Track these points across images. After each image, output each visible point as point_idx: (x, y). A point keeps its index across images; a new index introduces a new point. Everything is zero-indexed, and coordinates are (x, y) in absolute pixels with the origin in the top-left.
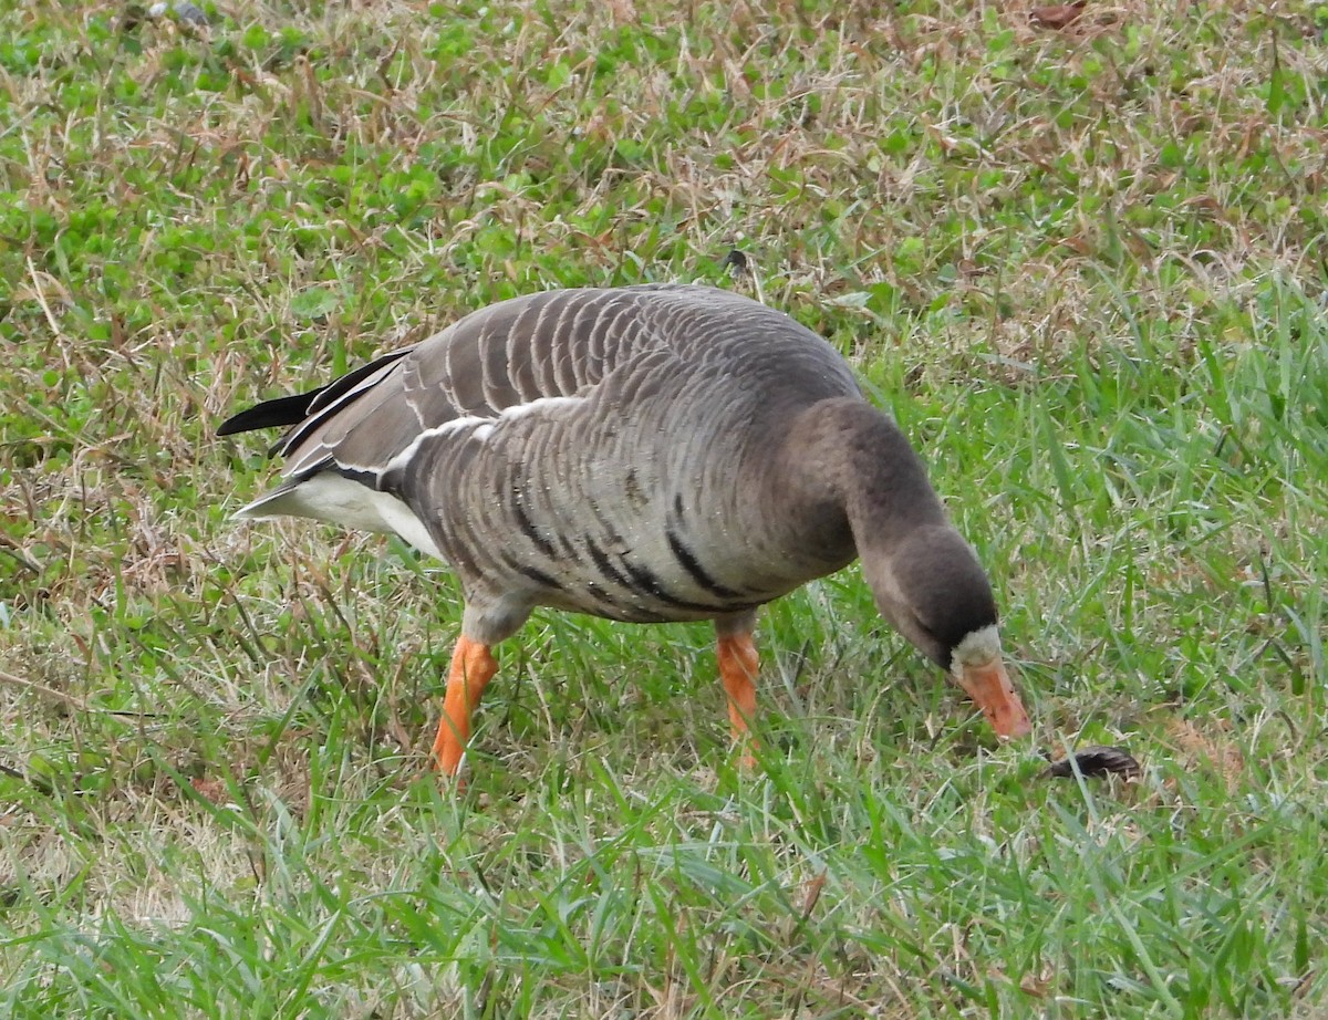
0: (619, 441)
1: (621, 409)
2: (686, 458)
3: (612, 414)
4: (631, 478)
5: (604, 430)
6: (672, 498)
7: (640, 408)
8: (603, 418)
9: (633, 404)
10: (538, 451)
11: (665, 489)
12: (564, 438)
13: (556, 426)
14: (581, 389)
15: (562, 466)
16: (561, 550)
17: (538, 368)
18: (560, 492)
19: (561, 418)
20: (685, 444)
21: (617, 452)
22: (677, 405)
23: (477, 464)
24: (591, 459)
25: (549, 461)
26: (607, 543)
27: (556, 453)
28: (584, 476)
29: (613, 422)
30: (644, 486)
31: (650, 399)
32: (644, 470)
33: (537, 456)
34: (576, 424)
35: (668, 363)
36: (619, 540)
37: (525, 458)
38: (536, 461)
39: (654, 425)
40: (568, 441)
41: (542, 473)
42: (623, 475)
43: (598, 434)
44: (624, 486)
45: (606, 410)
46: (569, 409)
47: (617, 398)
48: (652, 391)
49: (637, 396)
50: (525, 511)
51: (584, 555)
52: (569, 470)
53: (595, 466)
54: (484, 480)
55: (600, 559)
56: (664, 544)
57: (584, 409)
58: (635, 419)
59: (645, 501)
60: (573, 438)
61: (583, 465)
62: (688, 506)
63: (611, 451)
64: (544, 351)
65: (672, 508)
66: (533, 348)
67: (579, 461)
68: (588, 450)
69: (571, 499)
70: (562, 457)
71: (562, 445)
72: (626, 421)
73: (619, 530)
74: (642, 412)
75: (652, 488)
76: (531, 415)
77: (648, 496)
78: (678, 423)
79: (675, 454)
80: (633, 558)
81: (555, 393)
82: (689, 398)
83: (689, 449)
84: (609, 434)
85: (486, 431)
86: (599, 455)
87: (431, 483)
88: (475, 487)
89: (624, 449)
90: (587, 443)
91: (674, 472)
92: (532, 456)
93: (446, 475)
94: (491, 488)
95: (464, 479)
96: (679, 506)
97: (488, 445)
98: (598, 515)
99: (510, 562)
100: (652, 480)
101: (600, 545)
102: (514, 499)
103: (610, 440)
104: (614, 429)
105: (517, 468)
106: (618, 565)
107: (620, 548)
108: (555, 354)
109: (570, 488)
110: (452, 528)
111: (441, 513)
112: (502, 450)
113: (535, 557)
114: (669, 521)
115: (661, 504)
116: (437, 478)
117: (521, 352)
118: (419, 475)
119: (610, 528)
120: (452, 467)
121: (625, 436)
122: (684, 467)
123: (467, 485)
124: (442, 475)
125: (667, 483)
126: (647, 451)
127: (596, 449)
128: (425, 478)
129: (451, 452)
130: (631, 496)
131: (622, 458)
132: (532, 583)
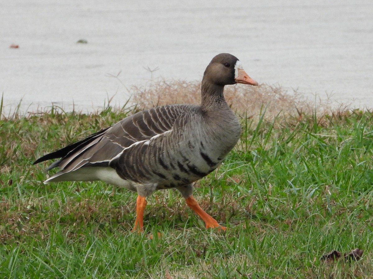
0: (184, 136)
1: (181, 128)
2: (199, 132)
3: (180, 131)
4: (189, 143)
5: (179, 134)
6: (200, 143)
7: (185, 127)
8: (178, 132)
9: (183, 126)
11: (198, 142)
12: (170, 140)
13: (168, 137)
15: (172, 146)
16: (170, 167)
17: (157, 124)
18: (172, 152)
20: (197, 130)
21: (184, 138)
22: (192, 123)
23: (148, 151)
25: (168, 146)
26: (184, 162)
27: (169, 143)
28: (178, 147)
30: (193, 144)
31: (186, 124)
32: (192, 140)
34: (172, 136)
35: (186, 116)
36: (187, 160)
37: (162, 146)
39: (190, 129)
40: (172, 140)
41: (167, 148)
42: (187, 143)
43: (178, 136)
44: (188, 145)
45: (178, 130)
46: (170, 133)
47: (179, 127)
48: (186, 122)
49: (183, 125)
50: (162, 159)
51: (176, 167)
52: (174, 146)
53: (180, 143)
54: (150, 154)
55: (181, 166)
56: (200, 156)
57: (172, 132)
58: (185, 129)
59: (194, 147)
60: (173, 139)
61: (177, 144)
62: (204, 143)
63: (183, 138)
64: (157, 120)
65: (200, 146)
66: (153, 120)
67: (176, 144)
68: (177, 140)
69: (175, 153)
70: (171, 144)
71: (170, 141)
72: (184, 131)
73: (187, 157)
74: (187, 127)
75: (195, 143)
77: (194, 146)
78: (194, 126)
79: (197, 133)
80: (191, 164)
82: (193, 121)
83: (199, 130)
84: (181, 135)
85: (147, 143)
86: (180, 140)
87: (131, 158)
88: (147, 156)
89: (186, 137)
90: (176, 139)
91: (198, 137)
92: (164, 145)
93: (137, 155)
94: (152, 155)
95: (143, 155)
96: (202, 144)
97: (150, 145)
98: (182, 155)
99: (155, 172)
100: (194, 141)
101: (182, 163)
102: (159, 156)
103: (182, 136)
104: (182, 133)
105: (160, 149)
106: (186, 167)
107: (187, 162)
108: (160, 120)
109: (174, 150)
110: (138, 167)
111: (134, 165)
112: (155, 145)
113: (162, 170)
114: (200, 150)
115: (198, 146)
116: (133, 156)
117: (150, 122)
118: (125, 158)
119: (184, 157)
120: (139, 153)
121: (185, 134)
122: (200, 135)
123: (145, 156)
124: (135, 155)
125: (197, 140)
126: (191, 135)
127: (179, 139)
128: (128, 157)
129: (137, 149)
130: (190, 147)
131: (186, 139)
132: (158, 178)
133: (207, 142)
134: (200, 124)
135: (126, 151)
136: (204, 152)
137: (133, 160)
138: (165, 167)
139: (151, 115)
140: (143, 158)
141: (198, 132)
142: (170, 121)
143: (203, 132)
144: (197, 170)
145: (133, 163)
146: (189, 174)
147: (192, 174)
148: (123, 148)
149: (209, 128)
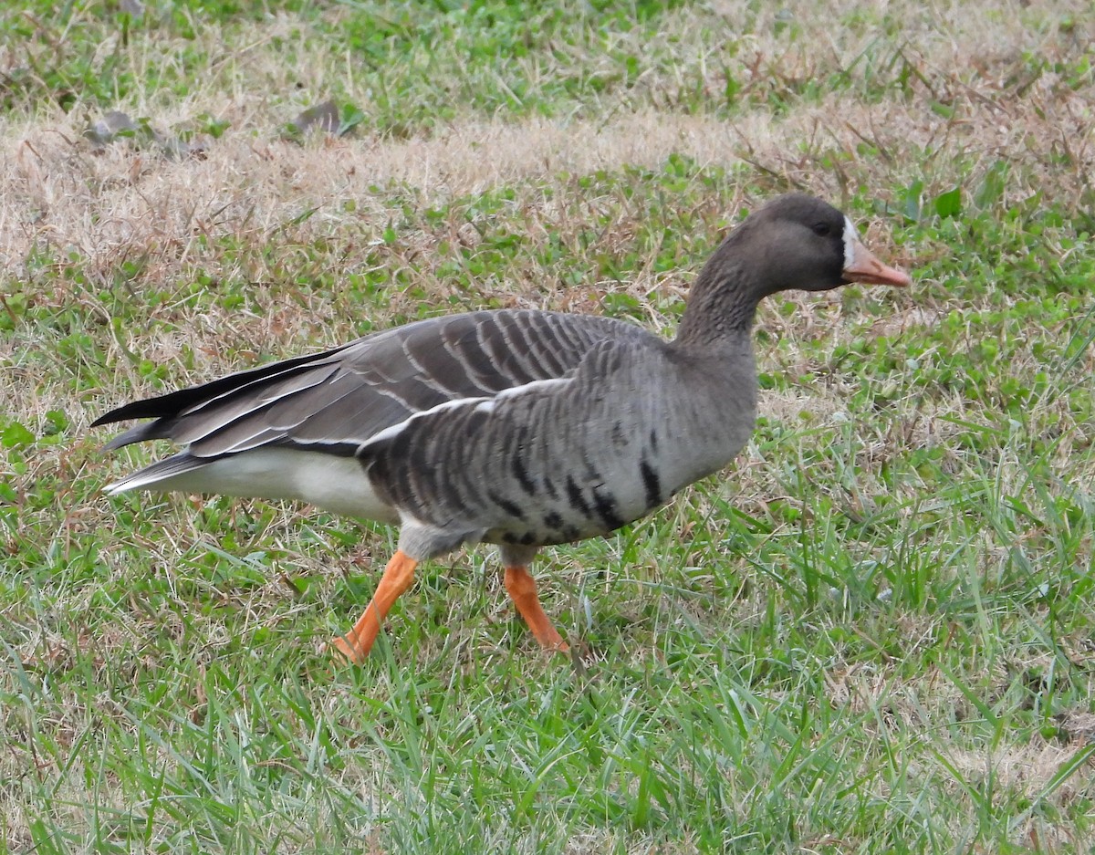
0: (606, 404)
1: (602, 381)
2: (654, 402)
3: (596, 387)
4: (617, 428)
5: (594, 397)
6: (647, 436)
7: (614, 378)
8: (590, 389)
9: (608, 376)
10: (542, 417)
11: (642, 431)
12: (562, 407)
13: (555, 399)
14: (567, 371)
15: (562, 428)
16: (542, 488)
17: (523, 361)
18: (558, 446)
19: (558, 392)
20: (649, 395)
21: (606, 411)
23: (487, 429)
24: (586, 420)
25: (552, 424)
26: (586, 480)
27: (557, 418)
28: (581, 433)
29: (598, 391)
30: (626, 432)
31: (617, 372)
32: (626, 420)
33: (542, 421)
34: (572, 395)
36: (597, 477)
37: (531, 423)
38: (540, 426)
39: (627, 387)
40: (566, 409)
41: (545, 434)
42: (611, 426)
43: (589, 401)
44: (611, 434)
45: (591, 384)
46: (562, 386)
47: (596, 375)
48: (616, 366)
49: (609, 371)
50: (523, 462)
51: (561, 491)
52: (568, 430)
53: (590, 424)
54: (492, 440)
55: (574, 492)
56: (636, 472)
57: (573, 386)
58: (613, 387)
59: (625, 443)
60: (570, 406)
61: (579, 426)
62: (661, 437)
63: (602, 411)
64: (524, 349)
65: (648, 443)
66: (511, 346)
67: (576, 423)
68: (584, 412)
69: (566, 451)
70: (563, 421)
71: (562, 412)
72: (608, 390)
73: (599, 468)
74: (616, 381)
75: (633, 433)
76: (529, 393)
77: (629, 439)
78: (641, 382)
79: (646, 403)
80: (604, 490)
81: (546, 376)
83: (654, 396)
84: (598, 400)
85: (487, 406)
86: (592, 416)
87: (432, 446)
88: (482, 446)
89: (610, 408)
90: (582, 408)
91: (648, 416)
92: (537, 421)
93: (451, 440)
94: (498, 446)
95: (471, 439)
96: (653, 439)
97: (495, 416)
98: (585, 460)
99: (494, 497)
100: (633, 426)
101: (578, 482)
102: (517, 453)
103: (599, 404)
104: (601, 395)
105: (524, 431)
106: (588, 497)
107: (595, 483)
108: (534, 349)
109: (567, 442)
110: (446, 476)
111: (439, 467)
112: (509, 417)
113: (516, 493)
114: (644, 453)
115: (639, 442)
116: (441, 440)
117: (500, 350)
118: (414, 441)
119: (591, 468)
120: (458, 433)
121: (610, 399)
122: (654, 410)
123: (475, 444)
124: (446, 439)
125: (643, 425)
126: (627, 406)
127: (589, 412)
128: (423, 442)
129: (455, 422)
130: (615, 442)
131: (609, 415)
132: (500, 512)
133: (669, 435)
134: (658, 380)
135: (417, 421)
136: (654, 462)
137: (438, 449)
138: (529, 487)
139: (504, 330)
140: (467, 449)
141: (650, 403)
142: (564, 356)
143: (665, 402)
144: (616, 510)
145: (436, 461)
146: (589, 517)
147: (597, 518)
148: (412, 410)
149: (685, 395)
